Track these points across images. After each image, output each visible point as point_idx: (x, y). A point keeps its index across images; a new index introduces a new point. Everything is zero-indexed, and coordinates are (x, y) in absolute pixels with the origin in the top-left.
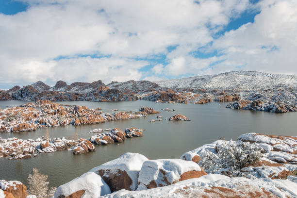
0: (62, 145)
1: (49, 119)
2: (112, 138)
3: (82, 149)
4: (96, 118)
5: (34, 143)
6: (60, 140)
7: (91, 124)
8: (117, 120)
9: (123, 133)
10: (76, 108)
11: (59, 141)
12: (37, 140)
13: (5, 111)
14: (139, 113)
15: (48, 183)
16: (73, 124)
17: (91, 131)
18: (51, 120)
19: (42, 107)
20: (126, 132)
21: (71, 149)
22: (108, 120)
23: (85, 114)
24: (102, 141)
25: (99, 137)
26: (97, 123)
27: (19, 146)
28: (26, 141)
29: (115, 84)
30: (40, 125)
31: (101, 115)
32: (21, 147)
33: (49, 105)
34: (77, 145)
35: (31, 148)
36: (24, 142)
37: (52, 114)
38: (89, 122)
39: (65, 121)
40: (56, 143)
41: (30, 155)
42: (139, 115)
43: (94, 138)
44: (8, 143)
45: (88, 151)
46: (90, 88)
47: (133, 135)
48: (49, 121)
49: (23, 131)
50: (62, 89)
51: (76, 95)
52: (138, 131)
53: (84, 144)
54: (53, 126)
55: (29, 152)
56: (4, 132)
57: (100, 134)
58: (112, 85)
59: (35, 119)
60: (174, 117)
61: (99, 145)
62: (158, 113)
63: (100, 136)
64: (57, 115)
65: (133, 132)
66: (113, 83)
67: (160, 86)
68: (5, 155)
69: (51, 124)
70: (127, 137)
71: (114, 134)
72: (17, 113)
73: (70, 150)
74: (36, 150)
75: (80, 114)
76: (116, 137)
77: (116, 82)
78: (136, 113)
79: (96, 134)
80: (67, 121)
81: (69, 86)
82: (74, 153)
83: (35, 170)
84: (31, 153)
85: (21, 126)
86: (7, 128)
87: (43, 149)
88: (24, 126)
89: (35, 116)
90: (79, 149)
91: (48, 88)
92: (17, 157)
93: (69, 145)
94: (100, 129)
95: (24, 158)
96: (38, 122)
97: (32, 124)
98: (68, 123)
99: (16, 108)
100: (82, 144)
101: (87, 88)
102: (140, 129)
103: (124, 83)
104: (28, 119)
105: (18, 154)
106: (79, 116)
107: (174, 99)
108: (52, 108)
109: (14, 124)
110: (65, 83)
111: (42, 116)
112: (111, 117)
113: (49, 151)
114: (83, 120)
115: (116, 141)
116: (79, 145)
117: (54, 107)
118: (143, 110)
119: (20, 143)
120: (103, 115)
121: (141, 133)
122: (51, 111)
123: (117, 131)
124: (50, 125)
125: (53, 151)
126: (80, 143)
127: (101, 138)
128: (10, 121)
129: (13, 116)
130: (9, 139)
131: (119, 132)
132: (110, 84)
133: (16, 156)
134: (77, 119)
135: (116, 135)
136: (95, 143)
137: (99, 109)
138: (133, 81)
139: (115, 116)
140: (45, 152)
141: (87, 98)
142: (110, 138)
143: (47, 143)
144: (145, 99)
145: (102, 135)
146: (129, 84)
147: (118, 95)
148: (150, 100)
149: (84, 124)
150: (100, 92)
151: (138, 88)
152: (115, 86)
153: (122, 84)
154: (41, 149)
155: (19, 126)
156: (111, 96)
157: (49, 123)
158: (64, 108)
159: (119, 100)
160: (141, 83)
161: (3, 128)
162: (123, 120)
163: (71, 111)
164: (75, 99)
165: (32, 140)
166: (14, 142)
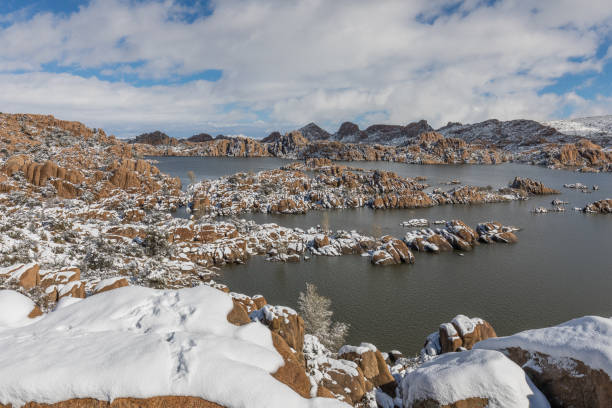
0: (352, 245)
1: (330, 195)
2: (449, 240)
3: (388, 256)
4: (415, 198)
5: (304, 236)
6: (349, 236)
7: (405, 208)
8: (457, 204)
9: (471, 232)
10: (377, 176)
11: (346, 238)
12: (309, 231)
13: (258, 176)
14: (509, 192)
15: (331, 313)
16: (370, 205)
17: (406, 224)
18: (332, 195)
19: (317, 171)
20: (479, 230)
21: (367, 255)
22: (440, 203)
23: (393, 188)
24: (427, 243)
25: (422, 237)
26: (417, 207)
27: (282, 240)
28: (290, 230)
29: (454, 129)
30: (313, 204)
31: (424, 191)
32: (284, 240)
33: (327, 167)
34: (379, 248)
35: (300, 244)
36: (289, 232)
37: (333, 184)
38: (402, 204)
39: (356, 198)
40: (341, 240)
41: (298, 256)
42: (508, 197)
43: (411, 237)
44: (264, 232)
45: (399, 262)
46: (403, 135)
47: (494, 239)
48: (328, 197)
49: (287, 213)
50: (351, 138)
51: (375, 151)
52: (506, 230)
53: (393, 248)
54: (334, 207)
55: (297, 252)
56: (257, 211)
57: (424, 231)
58: (447, 130)
59: (305, 193)
60: (597, 205)
61: (421, 251)
62: (554, 193)
63: (423, 233)
64: (341, 187)
65: (494, 232)
66: (450, 125)
67: (560, 131)
68: (260, 252)
69: (331, 203)
70: (482, 241)
71: (453, 233)
72: (277, 180)
73: (365, 255)
74: (308, 248)
75: (384, 188)
76: (458, 239)
77: (458, 124)
78: (501, 191)
79: (416, 230)
80: (360, 200)
81: (363, 132)
82: (373, 261)
83: (310, 287)
84: (300, 253)
85: (283, 203)
86: (261, 205)
87: (320, 249)
88: (288, 203)
89: (305, 187)
90: (382, 256)
91: (325, 136)
92: (277, 257)
93: (363, 246)
94: (423, 220)
95: (289, 260)
96: (310, 198)
97: (301, 203)
98: (361, 204)
99: (276, 173)
100: (389, 247)
101: (396, 135)
102: (511, 225)
103: (476, 126)
104: (293, 192)
106: (381, 191)
107: (596, 161)
108: (333, 173)
109: (272, 200)
110: (356, 127)
111: (316, 188)
112: (445, 196)
113: (330, 253)
114: (390, 201)
115: (457, 247)
116: (382, 249)
117: (337, 172)
118: (517, 185)
119: (282, 233)
120: (428, 192)
121: (513, 236)
122: (332, 179)
123: (460, 227)
124: (329, 205)
125: (337, 254)
126: (385, 245)
127: (424, 239)
129: (272, 186)
130: (266, 225)
131: (464, 230)
132: (443, 128)
133: (276, 255)
134: (379, 197)
135: (458, 234)
136: (413, 247)
137: (420, 180)
138: (495, 122)
139: (454, 194)
140: (323, 254)
141: (396, 156)
142: (444, 240)
143: (325, 240)
144: (523, 162)
145: (428, 232)
146: (486, 129)
147: (462, 150)
148: (533, 164)
149: (391, 208)
150: (423, 145)
151: (507, 136)
152: (456, 132)
153: (470, 128)
154: (316, 248)
155: (279, 203)
156: (445, 154)
157: (329, 200)
158: (354, 174)
159: (463, 163)
160: (515, 125)
161: (255, 206)
162: (471, 203)
163: (367, 181)
164: (373, 158)
165: (301, 231)
166: (274, 231)
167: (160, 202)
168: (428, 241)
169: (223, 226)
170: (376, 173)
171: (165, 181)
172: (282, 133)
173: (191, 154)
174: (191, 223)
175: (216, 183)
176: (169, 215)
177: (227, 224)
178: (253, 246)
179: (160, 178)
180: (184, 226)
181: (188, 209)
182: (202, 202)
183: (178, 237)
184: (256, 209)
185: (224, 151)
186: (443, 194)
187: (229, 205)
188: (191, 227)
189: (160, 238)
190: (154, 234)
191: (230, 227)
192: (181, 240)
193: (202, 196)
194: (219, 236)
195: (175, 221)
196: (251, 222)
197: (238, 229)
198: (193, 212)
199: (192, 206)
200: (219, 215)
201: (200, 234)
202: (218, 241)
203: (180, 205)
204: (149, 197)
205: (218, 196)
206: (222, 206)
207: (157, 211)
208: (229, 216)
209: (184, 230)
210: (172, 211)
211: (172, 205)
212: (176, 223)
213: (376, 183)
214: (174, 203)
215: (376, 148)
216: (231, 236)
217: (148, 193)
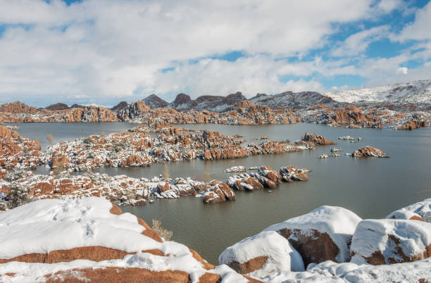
0: (187, 189)
1: (169, 150)
2: (260, 181)
3: (216, 196)
4: (235, 151)
5: (150, 184)
6: (185, 182)
7: (228, 158)
8: (266, 154)
9: (276, 174)
10: (205, 135)
11: (183, 183)
12: (153, 180)
13: (109, 137)
14: (301, 144)
16: (201, 157)
17: (229, 170)
18: (171, 151)
19: (158, 132)
20: (281, 173)
21: (200, 195)
22: (253, 154)
23: (218, 143)
24: (245, 184)
25: (241, 179)
26: (237, 158)
27: (130, 188)
28: (137, 180)
29: (262, 98)
30: (156, 159)
31: (241, 145)
32: (132, 188)
33: (166, 129)
34: (208, 190)
35: (146, 191)
36: (136, 181)
37: (171, 142)
38: (225, 156)
39: (190, 153)
40: (179, 186)
41: (145, 200)
42: (301, 147)
43: (233, 180)
44: (116, 183)
45: (224, 200)
46: (224, 103)
47: (293, 178)
48: (168, 153)
49: (134, 166)
50: (184, 106)
51: (204, 115)
52: (300, 172)
53: (219, 189)
54: (173, 160)
55: (143, 197)
56: (109, 166)
57: (242, 175)
58: (258, 99)
59: (149, 150)
60: (360, 151)
61: (240, 191)
62: (332, 144)
63: (241, 177)
64: (178, 144)
65: (292, 174)
66: (258, 96)
67: (335, 99)
68: (113, 199)
69: (171, 157)
70: (284, 180)
71: (263, 175)
72: (125, 140)
73: (198, 196)
74: (153, 194)
75: (211, 144)
76: (267, 180)
77: (264, 95)
78: (296, 143)
79: (237, 174)
80: (193, 153)
81: (194, 101)
82: (204, 200)
83: (156, 223)
84: (146, 198)
85: (131, 159)
86: (113, 161)
87: (162, 193)
88: (135, 159)
89: (149, 145)
90: (211, 196)
91: (164, 104)
92: (127, 202)
93: (197, 189)
94: (241, 167)
95: (136, 204)
96: (154, 154)
97: (145, 157)
98: (194, 157)
99: (124, 134)
100: (216, 188)
101: (219, 104)
103: (277, 96)
104: (140, 150)
105: (128, 198)
106: (209, 146)
107: (359, 120)
108: (171, 134)
109: (121, 156)
110: (188, 97)
111: (158, 145)
112: (257, 149)
113: (170, 196)
114: (216, 153)
115: (266, 186)
116: (211, 190)
117: (175, 132)
118: (307, 138)
119: (131, 183)
120: (244, 146)
121: (306, 176)
122: (171, 138)
123: (268, 171)
124: (169, 159)
125: (176, 196)
126: (213, 187)
127: (243, 181)
128: (117, 151)
129: (121, 145)
130: (117, 177)
131: (271, 173)
132: (253, 98)
133: (126, 200)
134: (208, 151)
135: (267, 176)
136: (234, 187)
137: (238, 137)
138: (290, 93)
139: (263, 147)
140: (165, 198)
141: (220, 119)
142: (257, 181)
143: (166, 185)
144: (310, 122)
145: (245, 175)
146: (284, 98)
147: (268, 114)
148: (318, 123)
149: (217, 159)
150: (240, 111)
151: (299, 103)
152: (263, 101)
153: (272, 98)
154: (159, 192)
155: (128, 159)
156: (256, 117)
157: (168, 155)
158: (187, 133)
159: (269, 123)
160: (304, 95)
161: (107, 161)
162: (275, 153)
163: (198, 139)
164: (202, 121)
165: (146, 180)
166: (124, 181)
167: (21, 162)
168: (245, 182)
169: (80, 179)
170: (205, 132)
171: (25, 144)
172: (129, 103)
173: (48, 120)
174: (51, 178)
175: (73, 144)
176: (30, 172)
177: (83, 178)
178: (106, 194)
179: (21, 141)
180: (44, 181)
181: (48, 167)
182: (60, 160)
183: (39, 190)
184: (108, 165)
185: (79, 117)
186: (255, 147)
187: (85, 161)
188: (50, 181)
189: (22, 192)
190: (17, 189)
191: (86, 180)
192: (41, 193)
193: (60, 155)
194: (76, 188)
195: (35, 177)
196: (104, 175)
197: (93, 181)
198: (52, 169)
199: (51, 164)
200: (75, 170)
201: (59, 187)
202: (75, 192)
203: (41, 163)
204: (11, 158)
205: (75, 155)
206: (78, 163)
207: (19, 169)
208: (85, 170)
209: (44, 184)
210: (33, 169)
211: (32, 164)
212: (36, 179)
213: (205, 140)
214: (35, 162)
215: (204, 113)
216: (87, 188)
217: (9, 154)
